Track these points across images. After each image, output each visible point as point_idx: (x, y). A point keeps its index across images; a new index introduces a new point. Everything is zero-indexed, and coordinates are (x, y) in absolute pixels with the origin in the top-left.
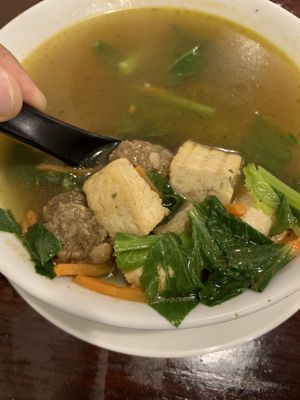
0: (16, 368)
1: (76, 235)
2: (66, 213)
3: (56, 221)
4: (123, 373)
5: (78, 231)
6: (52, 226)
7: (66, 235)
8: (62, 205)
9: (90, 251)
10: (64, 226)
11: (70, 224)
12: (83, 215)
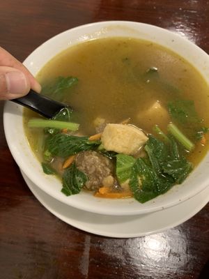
0: (37, 246)
1: (95, 172)
2: (88, 161)
3: (84, 166)
4: (99, 249)
5: (96, 169)
6: (81, 168)
7: (90, 173)
8: (86, 157)
9: (102, 180)
10: (88, 167)
11: (91, 166)
12: (97, 161)
